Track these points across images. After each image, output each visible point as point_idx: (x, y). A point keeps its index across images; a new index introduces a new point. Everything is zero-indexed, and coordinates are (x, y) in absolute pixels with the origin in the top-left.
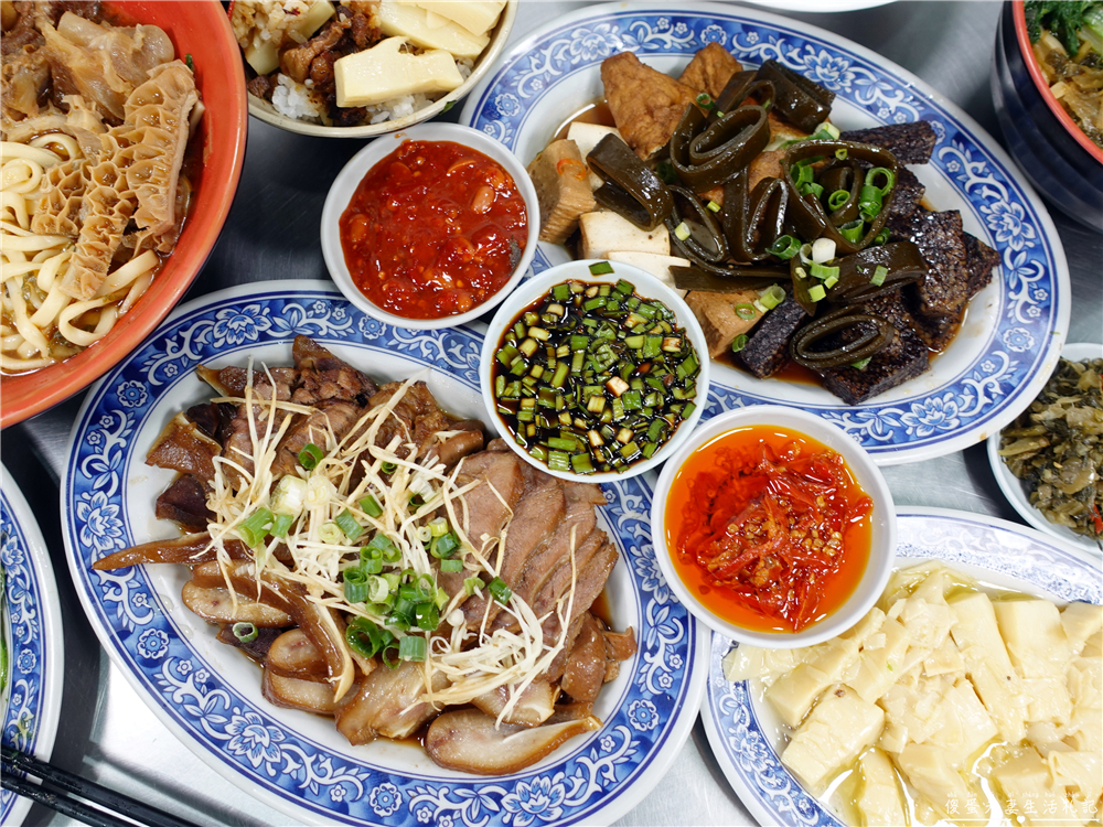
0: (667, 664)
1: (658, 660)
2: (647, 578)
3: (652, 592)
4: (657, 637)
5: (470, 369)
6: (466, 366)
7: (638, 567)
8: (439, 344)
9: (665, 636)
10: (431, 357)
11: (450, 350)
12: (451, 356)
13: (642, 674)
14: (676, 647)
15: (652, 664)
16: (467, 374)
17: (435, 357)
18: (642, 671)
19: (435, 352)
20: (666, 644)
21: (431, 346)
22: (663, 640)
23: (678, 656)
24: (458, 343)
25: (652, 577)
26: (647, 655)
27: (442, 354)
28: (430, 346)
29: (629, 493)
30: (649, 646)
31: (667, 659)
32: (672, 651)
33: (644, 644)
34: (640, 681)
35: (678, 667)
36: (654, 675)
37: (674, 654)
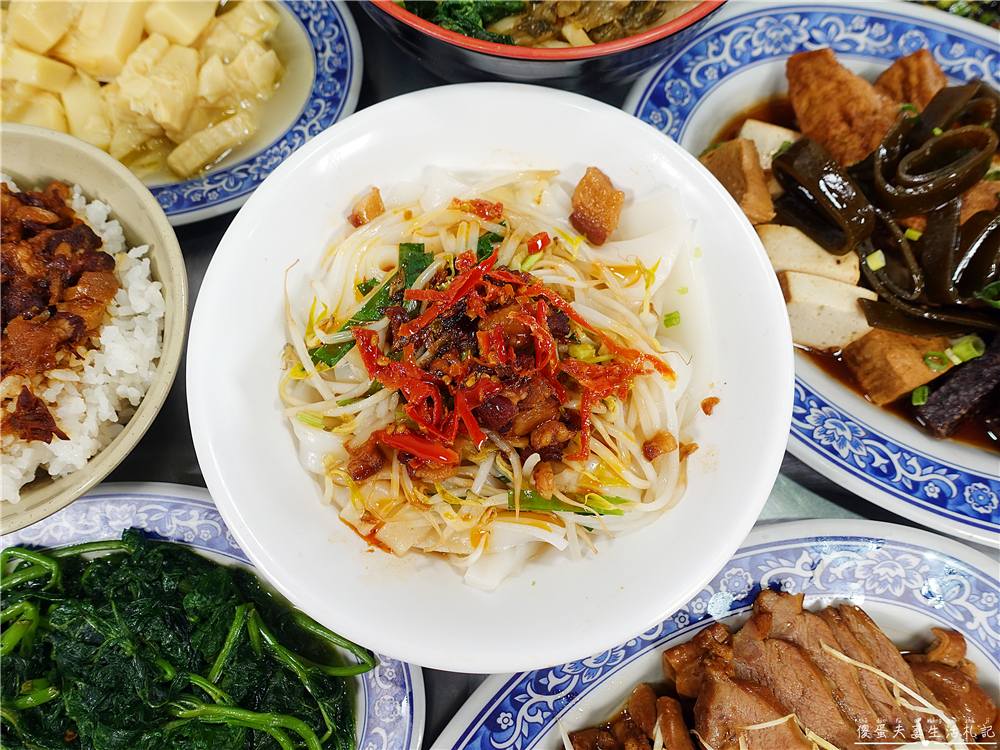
0: (987, 609)
1: (980, 616)
2: (889, 586)
3: (906, 588)
4: (955, 606)
5: (581, 674)
6: (576, 678)
7: (874, 590)
8: (537, 698)
9: (957, 598)
10: (546, 714)
11: (550, 688)
12: (556, 690)
13: (987, 640)
14: (975, 591)
15: (981, 625)
16: (585, 680)
17: (550, 710)
18: (983, 638)
19: (542, 707)
20: (967, 600)
21: (534, 708)
22: (961, 601)
23: (985, 595)
24: (547, 676)
25: (891, 580)
26: (970, 626)
27: (550, 699)
28: (533, 710)
29: (795, 563)
30: (960, 618)
31: (982, 607)
32: (977, 598)
33: (956, 622)
34: (993, 645)
35: (996, 600)
36: (992, 627)
37: (981, 597)
